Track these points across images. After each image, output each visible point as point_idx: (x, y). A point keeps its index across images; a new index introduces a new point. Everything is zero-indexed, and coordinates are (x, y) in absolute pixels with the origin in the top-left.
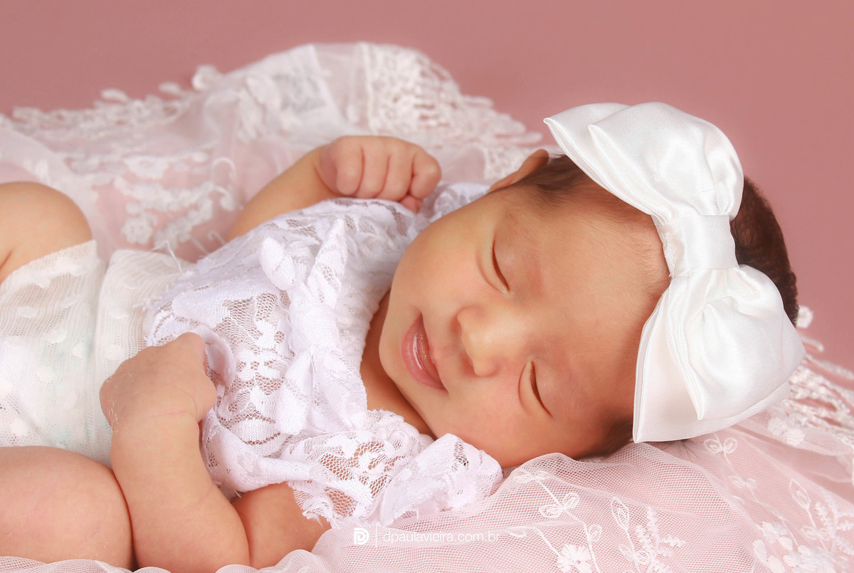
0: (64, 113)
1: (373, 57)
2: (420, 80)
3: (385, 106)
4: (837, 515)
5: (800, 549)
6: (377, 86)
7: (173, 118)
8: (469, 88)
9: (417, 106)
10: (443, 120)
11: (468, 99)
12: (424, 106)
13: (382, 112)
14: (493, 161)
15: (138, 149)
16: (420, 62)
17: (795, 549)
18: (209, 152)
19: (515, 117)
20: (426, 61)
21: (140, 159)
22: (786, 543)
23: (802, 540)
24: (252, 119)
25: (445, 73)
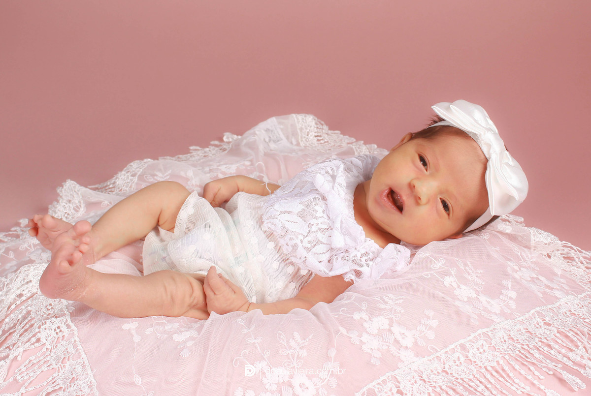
0: (181, 156)
1: (298, 119)
2: (316, 126)
3: (304, 137)
4: (530, 256)
5: (522, 269)
6: (301, 129)
7: (226, 152)
8: (332, 128)
9: (316, 136)
10: (326, 140)
11: (332, 131)
12: (318, 136)
13: (304, 140)
14: (357, 150)
15: (222, 163)
16: (315, 119)
17: (520, 270)
18: (251, 161)
19: (350, 136)
20: (316, 119)
21: (225, 166)
22: (516, 268)
23: (521, 266)
24: (261, 147)
25: (323, 122)
